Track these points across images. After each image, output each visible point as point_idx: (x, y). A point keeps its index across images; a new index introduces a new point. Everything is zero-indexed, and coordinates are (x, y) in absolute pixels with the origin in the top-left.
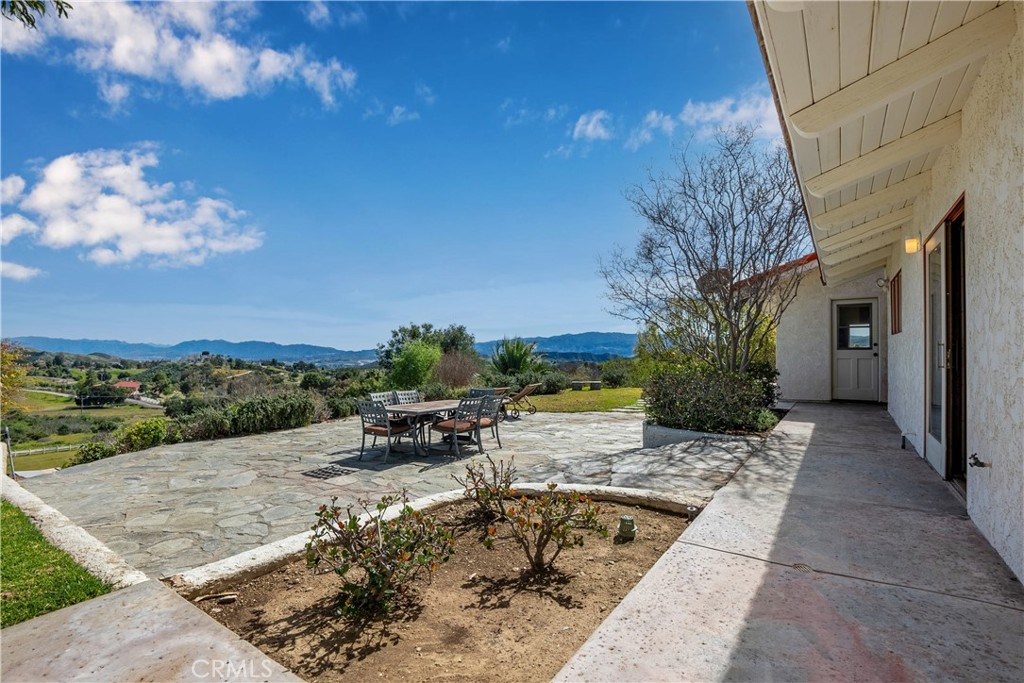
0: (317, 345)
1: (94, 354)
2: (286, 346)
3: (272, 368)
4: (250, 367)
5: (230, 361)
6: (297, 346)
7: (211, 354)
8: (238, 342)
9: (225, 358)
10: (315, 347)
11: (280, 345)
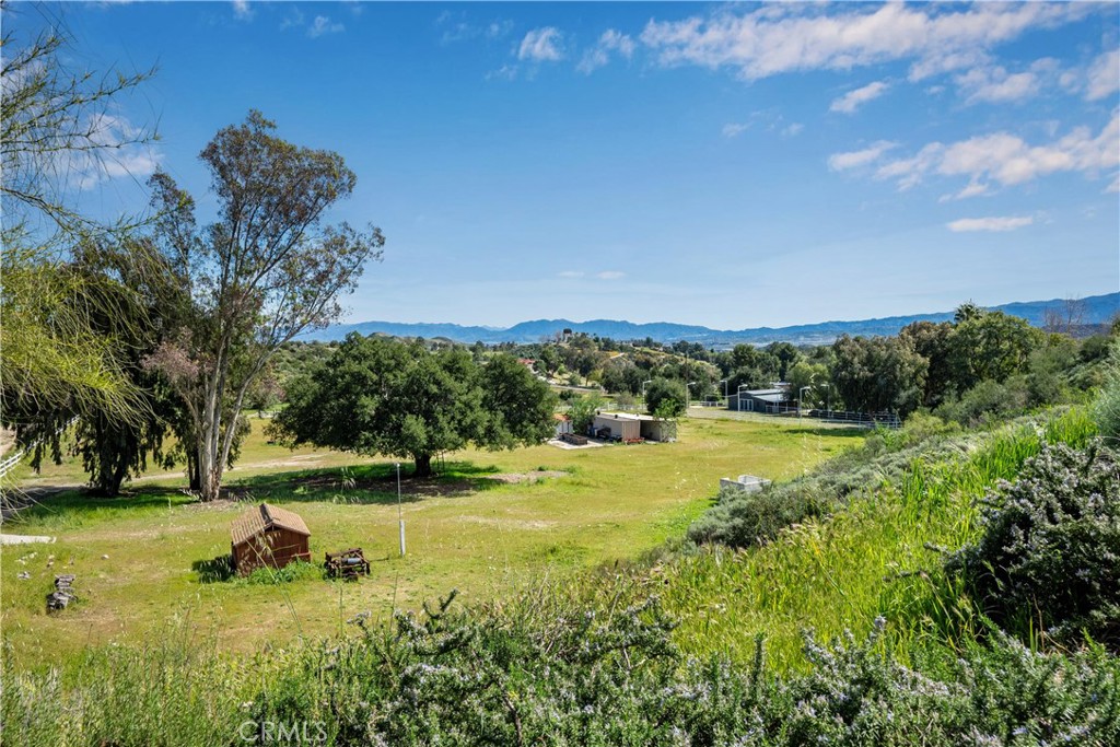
0: (683, 323)
1: (437, 338)
2: (641, 326)
3: (646, 349)
4: (622, 349)
5: (597, 340)
6: (656, 324)
7: (573, 332)
8: (582, 322)
9: (591, 337)
10: (680, 326)
11: (633, 325)
